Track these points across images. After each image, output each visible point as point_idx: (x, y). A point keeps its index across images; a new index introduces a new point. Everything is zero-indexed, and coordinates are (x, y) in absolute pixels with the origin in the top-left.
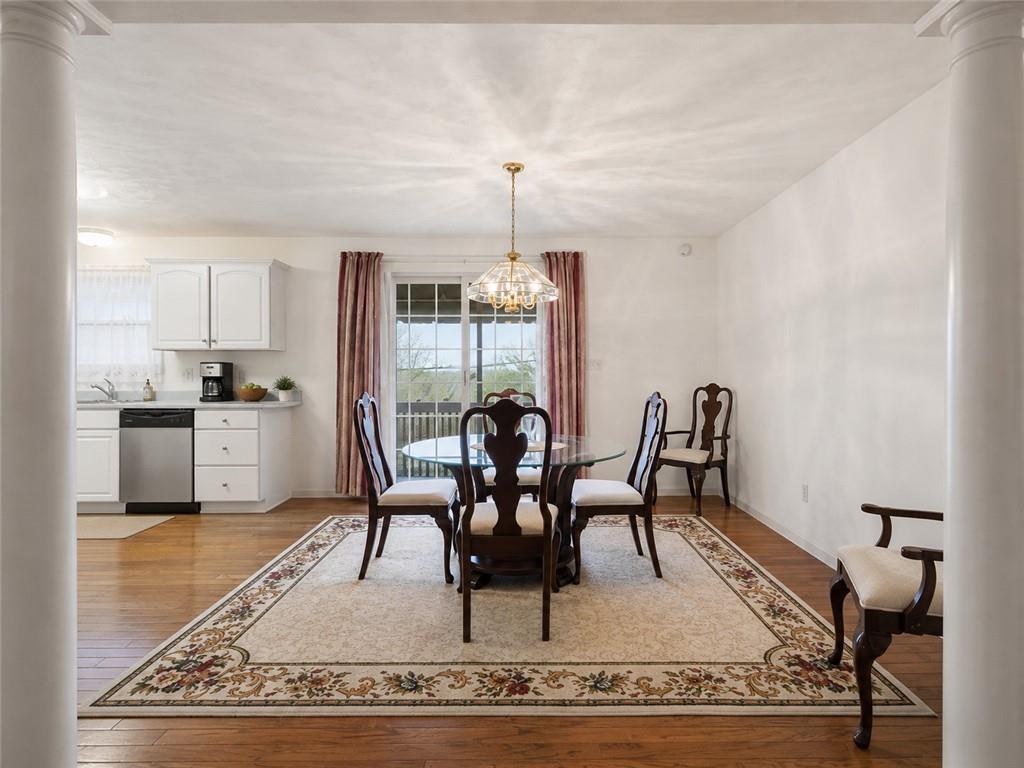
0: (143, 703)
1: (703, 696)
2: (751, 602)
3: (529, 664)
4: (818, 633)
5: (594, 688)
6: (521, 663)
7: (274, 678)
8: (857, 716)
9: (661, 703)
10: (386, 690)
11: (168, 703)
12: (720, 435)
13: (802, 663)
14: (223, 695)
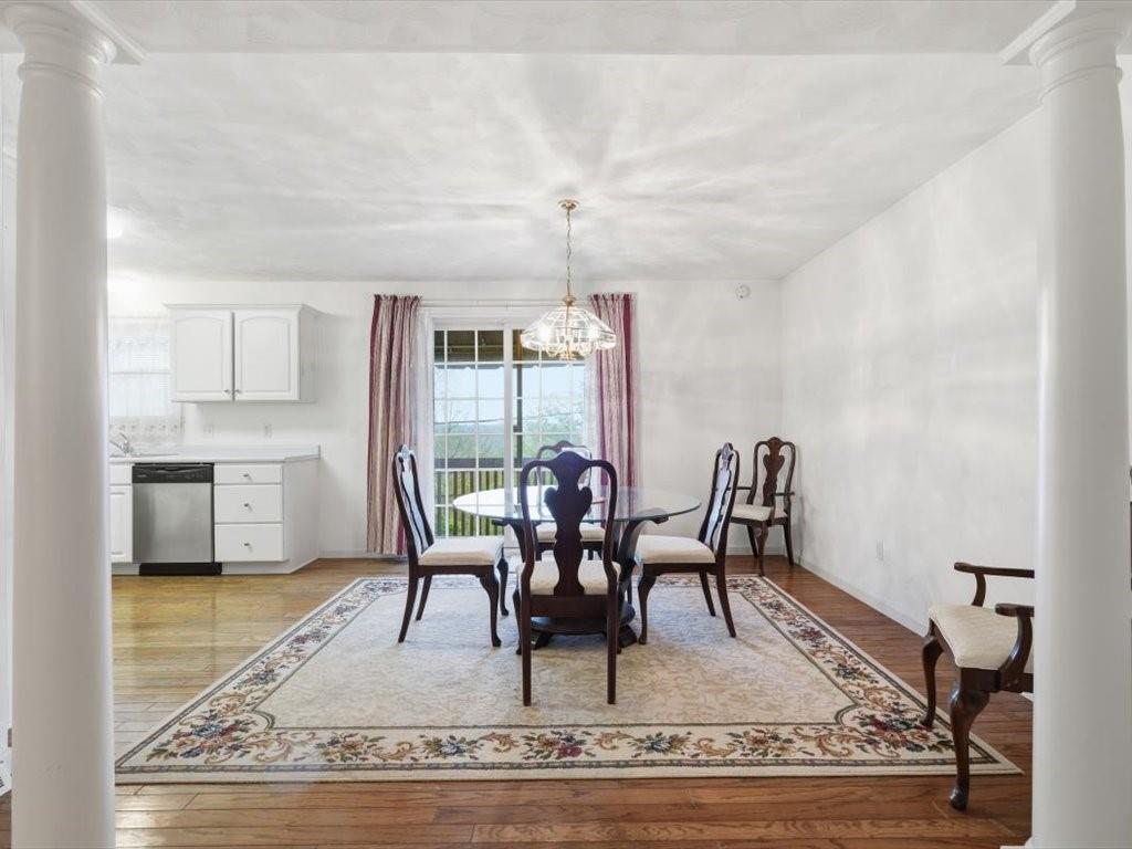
0: (160, 769)
1: (770, 756)
2: (820, 662)
3: (579, 726)
4: (892, 692)
5: (651, 748)
6: (573, 726)
7: (303, 743)
8: (954, 776)
9: (725, 764)
10: (424, 754)
11: (188, 769)
12: (783, 491)
13: (876, 723)
14: (247, 761)
